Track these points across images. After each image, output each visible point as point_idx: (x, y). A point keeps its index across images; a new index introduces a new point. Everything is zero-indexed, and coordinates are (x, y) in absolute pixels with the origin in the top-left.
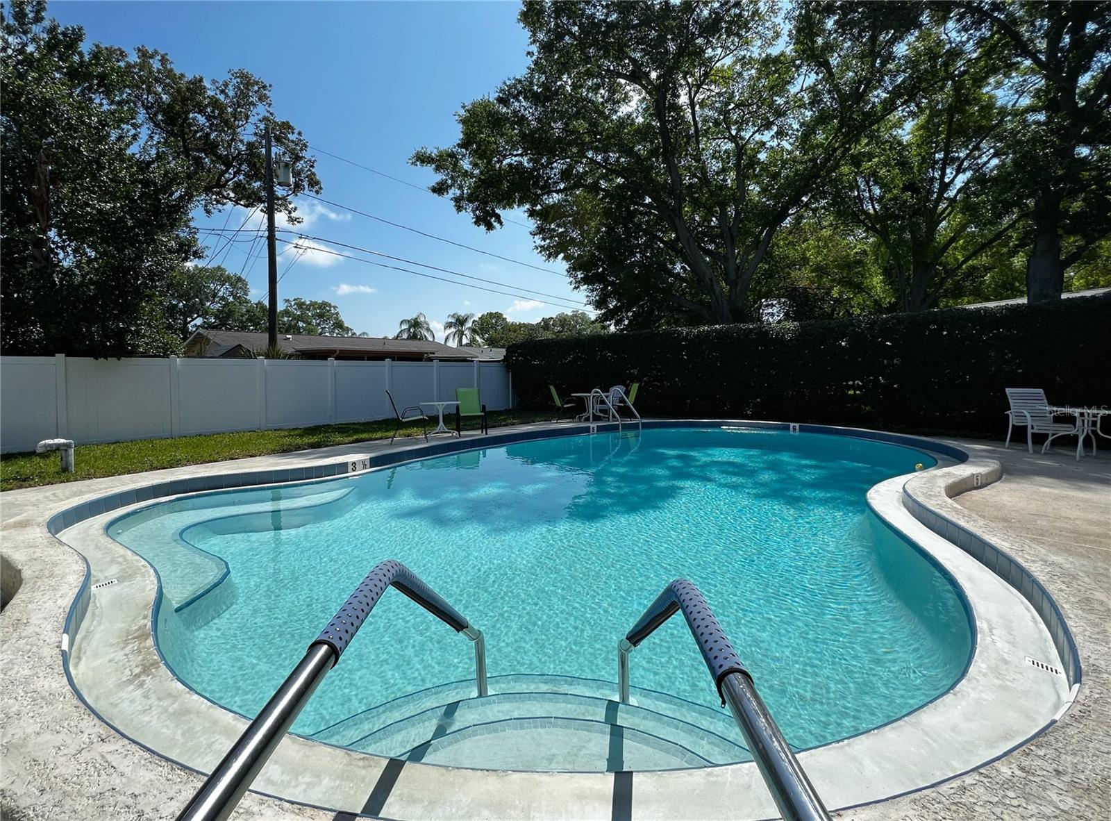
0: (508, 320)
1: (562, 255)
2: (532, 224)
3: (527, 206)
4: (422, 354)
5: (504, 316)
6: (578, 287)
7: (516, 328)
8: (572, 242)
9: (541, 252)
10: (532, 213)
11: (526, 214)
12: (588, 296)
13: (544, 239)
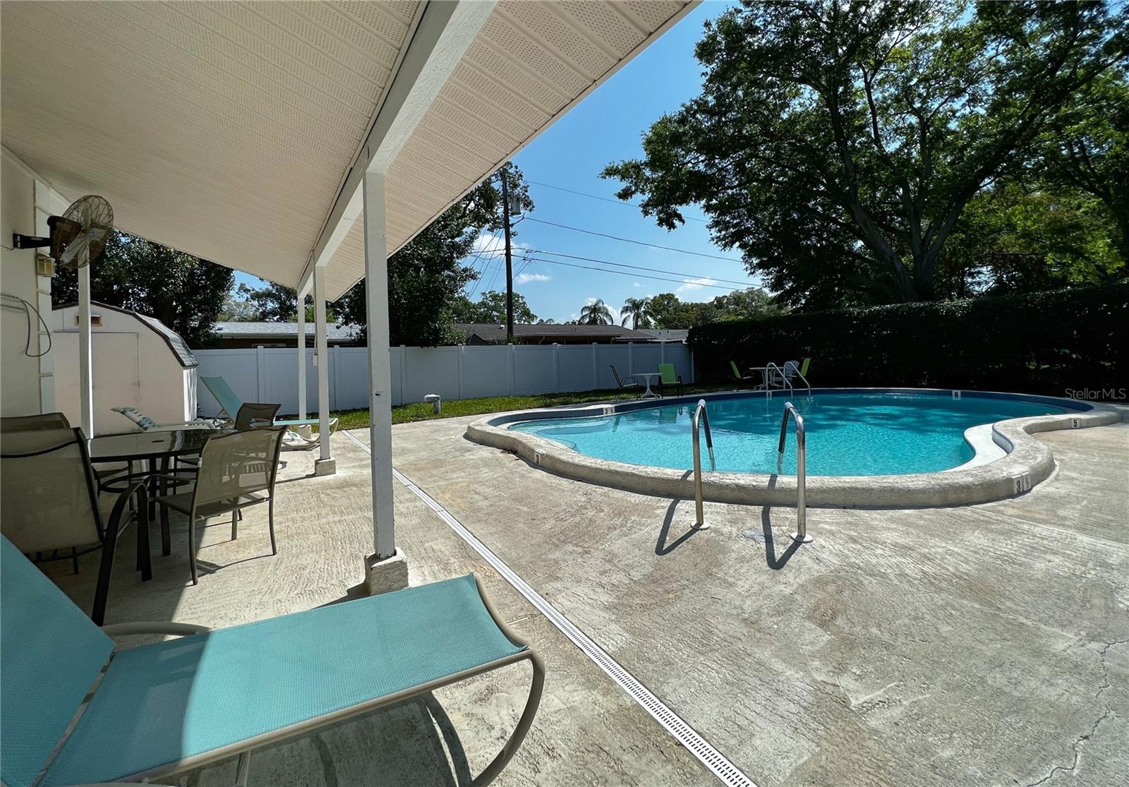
0: (680, 301)
1: (737, 244)
2: (709, 218)
3: (703, 202)
4: (610, 337)
5: (676, 297)
6: (754, 272)
7: (688, 308)
8: (748, 231)
9: (717, 243)
10: (708, 208)
11: (703, 210)
12: (763, 279)
13: (720, 231)
